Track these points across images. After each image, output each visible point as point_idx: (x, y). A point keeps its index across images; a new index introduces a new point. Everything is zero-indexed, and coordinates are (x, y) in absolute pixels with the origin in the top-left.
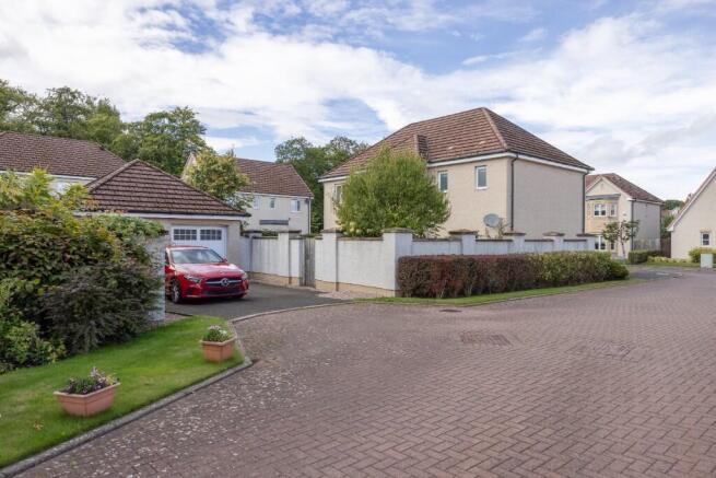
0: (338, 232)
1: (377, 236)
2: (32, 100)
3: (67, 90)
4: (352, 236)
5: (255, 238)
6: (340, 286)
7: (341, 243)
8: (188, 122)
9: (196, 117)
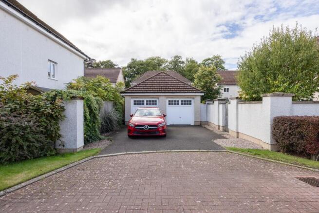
0: (237, 98)
1: (259, 99)
2: (167, 61)
3: (177, 56)
4: (246, 101)
5: (208, 104)
6: (240, 134)
7: (240, 105)
8: (218, 60)
9: (221, 58)
